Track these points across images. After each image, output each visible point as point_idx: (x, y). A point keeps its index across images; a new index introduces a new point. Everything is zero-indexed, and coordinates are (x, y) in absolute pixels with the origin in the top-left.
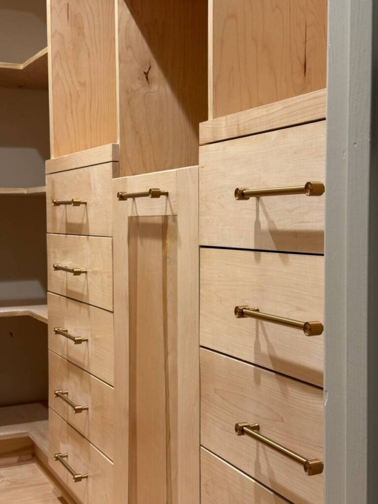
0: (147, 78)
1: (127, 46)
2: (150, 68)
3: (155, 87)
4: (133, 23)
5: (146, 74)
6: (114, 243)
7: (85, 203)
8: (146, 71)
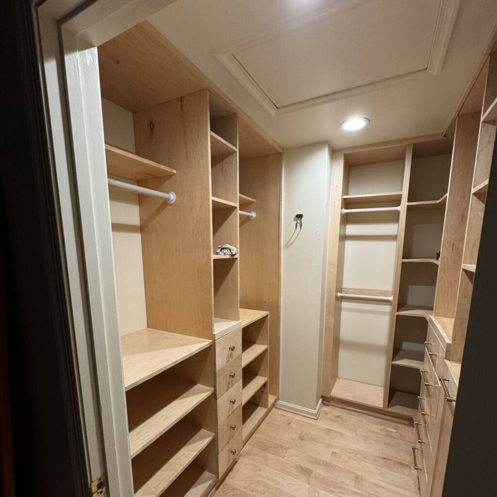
7: (436, 355)
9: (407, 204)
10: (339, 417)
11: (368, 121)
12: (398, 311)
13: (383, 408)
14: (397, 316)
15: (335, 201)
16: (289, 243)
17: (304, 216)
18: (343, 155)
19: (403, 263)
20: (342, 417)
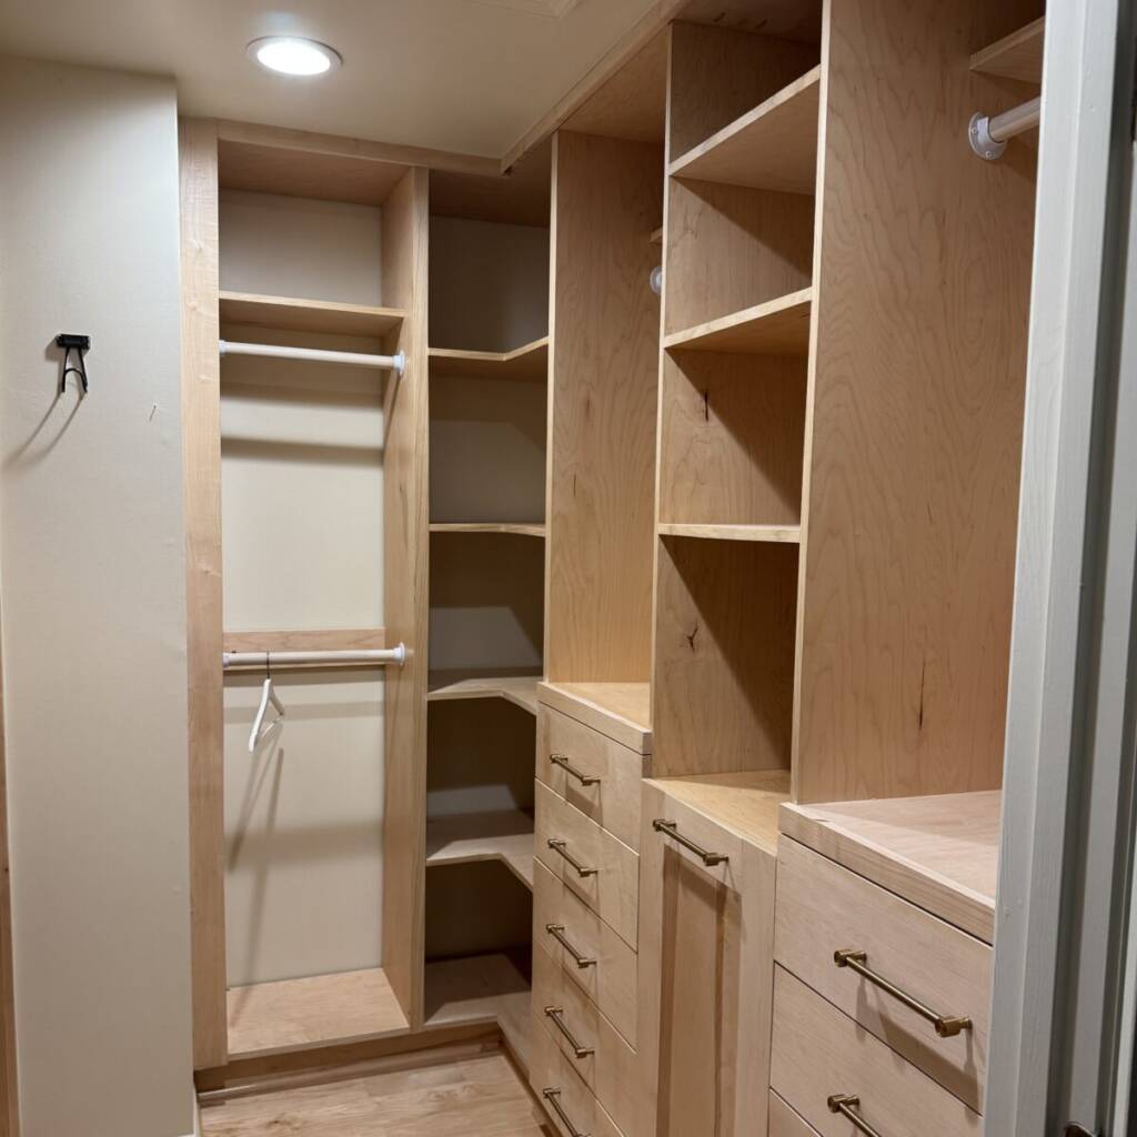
0: (692, 645)
1: (667, 604)
2: (696, 630)
3: (701, 654)
4: (676, 576)
5: (691, 639)
6: (642, 864)
7: (599, 781)
8: (691, 634)
9: (428, 351)
10: (276, 1122)
11: (339, 62)
12: (430, 690)
13: (412, 1028)
14: (431, 704)
15: (194, 303)
16: (28, 452)
17: (92, 344)
18: (216, 142)
19: (433, 535)
20: (287, 1117)
